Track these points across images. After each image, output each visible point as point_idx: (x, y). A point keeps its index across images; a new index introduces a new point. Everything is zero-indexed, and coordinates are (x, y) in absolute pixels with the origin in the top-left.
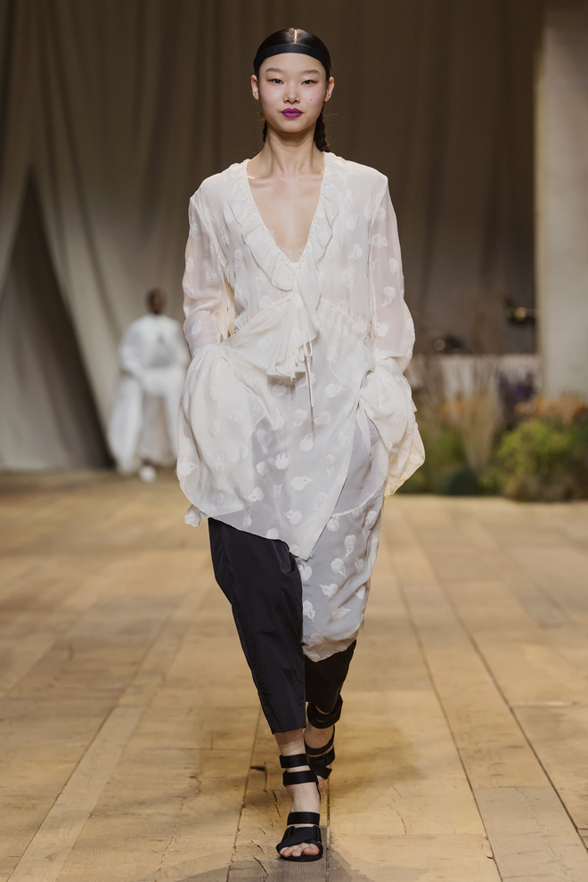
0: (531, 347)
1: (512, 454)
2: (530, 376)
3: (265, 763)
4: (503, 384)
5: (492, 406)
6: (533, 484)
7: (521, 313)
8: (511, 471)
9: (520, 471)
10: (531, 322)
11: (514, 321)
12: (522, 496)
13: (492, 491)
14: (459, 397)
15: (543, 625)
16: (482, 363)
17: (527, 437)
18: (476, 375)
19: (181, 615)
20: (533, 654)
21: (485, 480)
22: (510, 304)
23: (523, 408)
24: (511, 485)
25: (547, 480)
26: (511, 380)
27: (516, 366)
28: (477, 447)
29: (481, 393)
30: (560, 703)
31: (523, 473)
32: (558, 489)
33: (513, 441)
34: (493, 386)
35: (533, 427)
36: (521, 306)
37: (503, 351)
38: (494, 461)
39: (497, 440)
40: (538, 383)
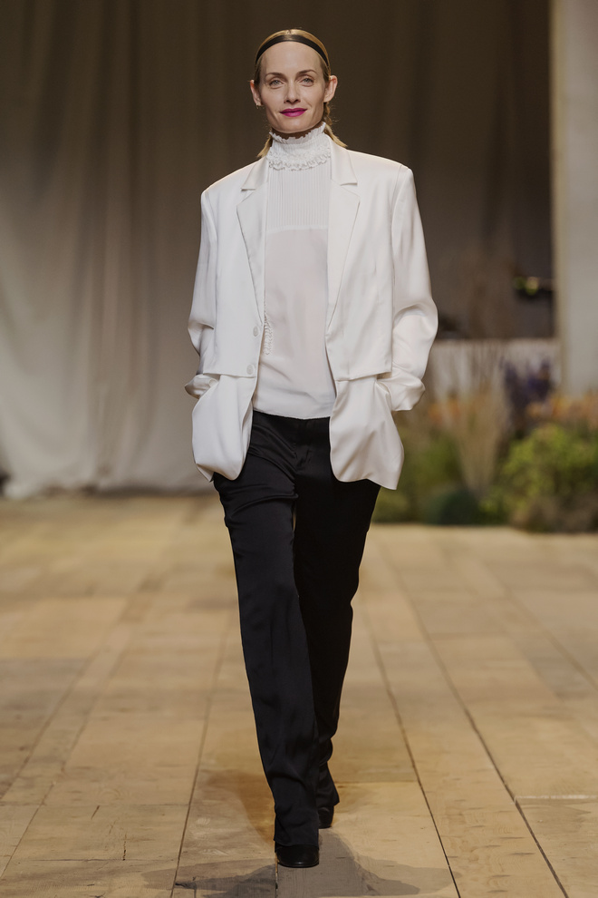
0: (547, 330)
1: (523, 469)
2: (546, 367)
3: (194, 879)
4: (511, 379)
5: (496, 406)
6: (551, 509)
7: (533, 284)
8: (521, 492)
9: (533, 492)
10: (547, 295)
11: (523, 294)
12: (536, 525)
13: (497, 519)
14: (453, 395)
15: (561, 695)
16: (483, 350)
17: (542, 448)
18: (474, 367)
19: (86, 683)
20: (548, 731)
21: (488, 504)
22: (519, 273)
23: (537, 409)
24: (521, 510)
25: (568, 504)
26: (522, 372)
27: (526, 354)
28: (477, 461)
29: (483, 389)
30: (582, 797)
31: (536, 493)
32: (584, 515)
33: (524, 452)
34: (497, 379)
35: (549, 434)
36: (532, 275)
37: (509, 334)
38: (498, 479)
39: (503, 452)
40: (556, 375)
